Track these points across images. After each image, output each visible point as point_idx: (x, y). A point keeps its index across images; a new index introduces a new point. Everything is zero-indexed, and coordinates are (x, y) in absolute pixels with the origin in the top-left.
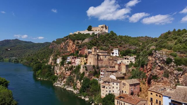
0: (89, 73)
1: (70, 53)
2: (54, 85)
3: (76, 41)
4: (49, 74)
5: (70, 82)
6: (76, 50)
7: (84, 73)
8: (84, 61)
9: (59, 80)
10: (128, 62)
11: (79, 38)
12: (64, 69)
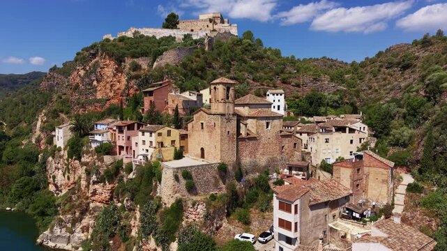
0: (208, 205)
1: (107, 105)
2: (39, 241)
3: (128, 62)
4: (26, 184)
5: (112, 236)
6: (128, 95)
7: (179, 207)
8: (173, 142)
9: (61, 221)
10: (352, 142)
11: (139, 50)
12: (81, 171)
